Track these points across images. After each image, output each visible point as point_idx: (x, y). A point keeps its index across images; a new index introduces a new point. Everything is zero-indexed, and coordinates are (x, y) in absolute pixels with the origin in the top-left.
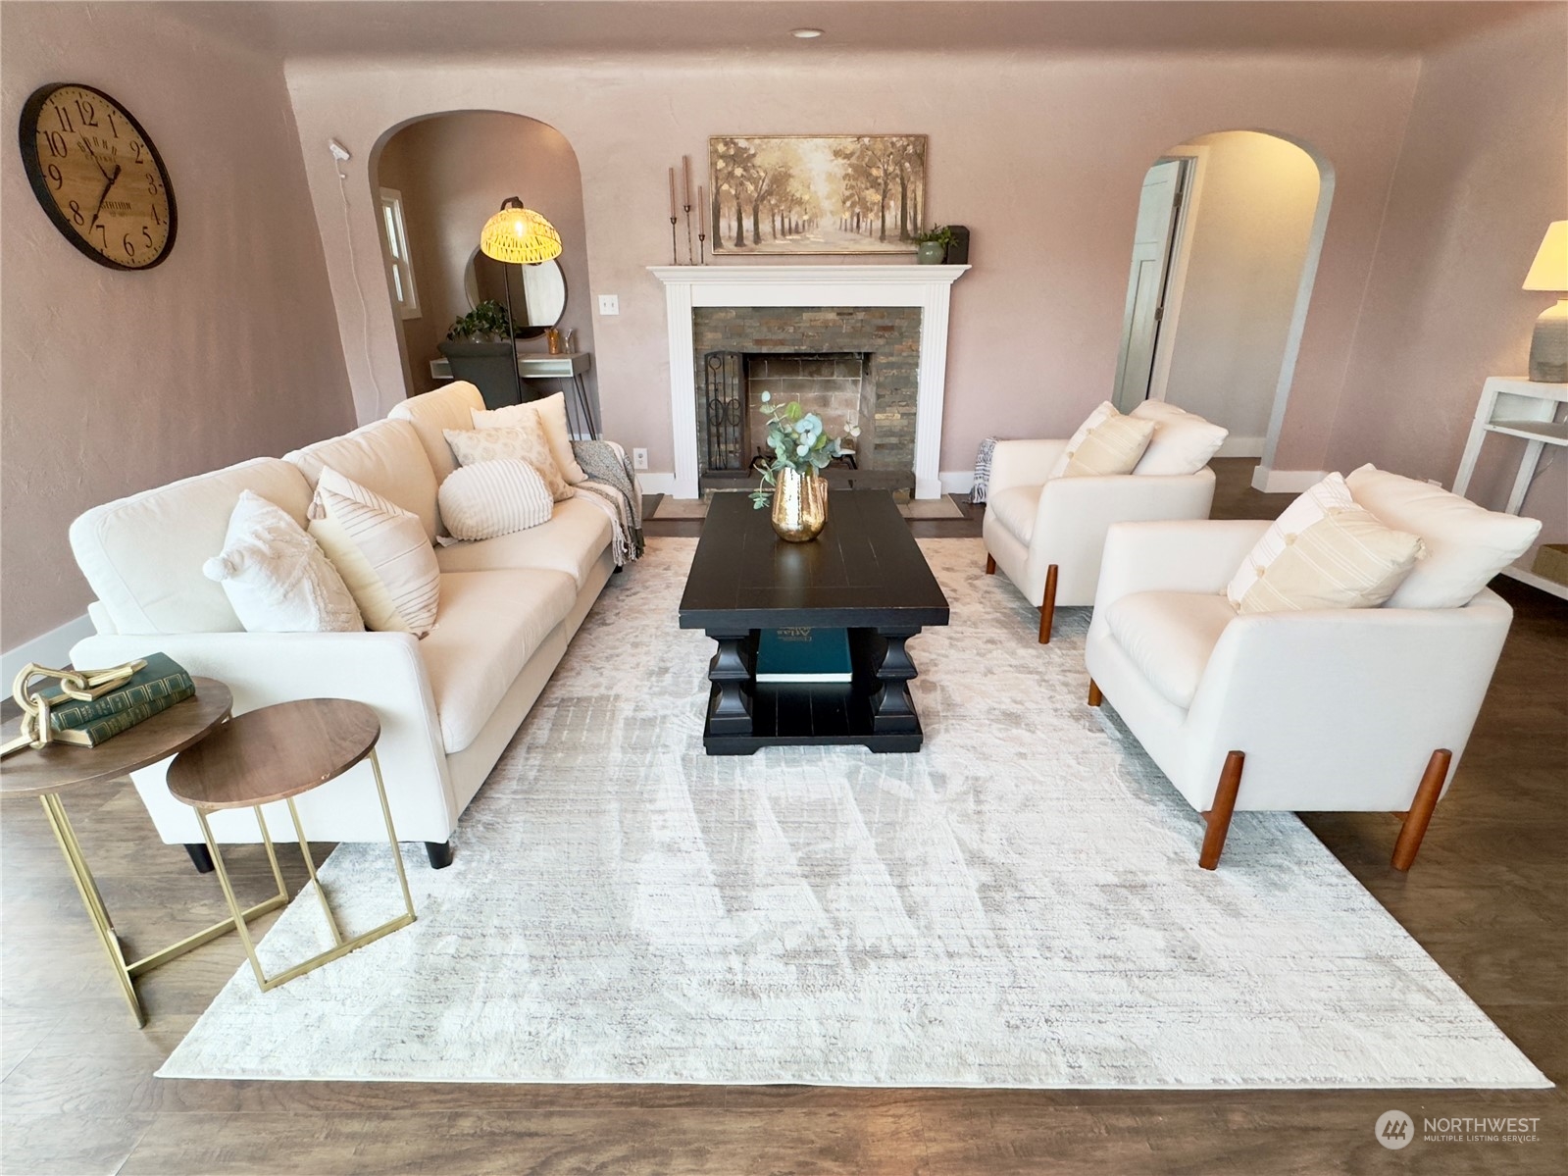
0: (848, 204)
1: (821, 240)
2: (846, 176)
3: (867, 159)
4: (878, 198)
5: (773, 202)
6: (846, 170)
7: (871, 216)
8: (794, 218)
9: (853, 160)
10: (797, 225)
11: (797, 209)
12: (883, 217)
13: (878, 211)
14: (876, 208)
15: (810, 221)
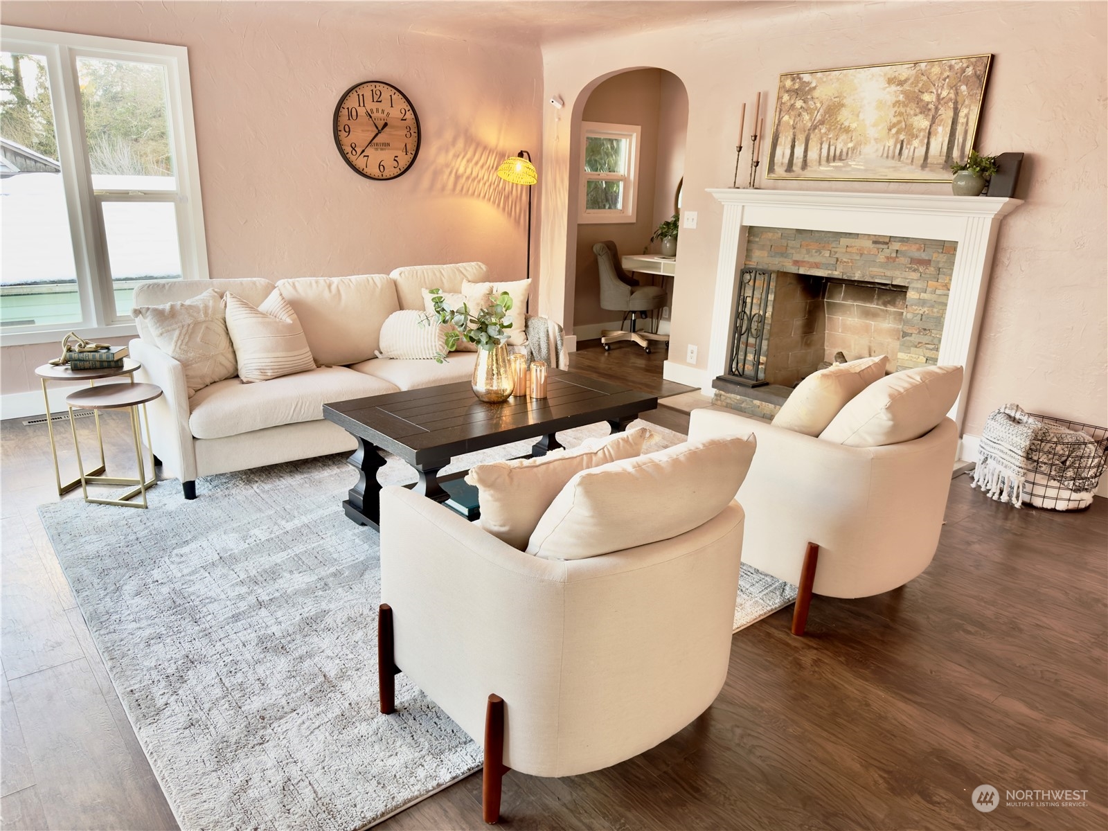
0: (894, 131)
1: (862, 167)
2: (897, 103)
3: (920, 85)
4: (925, 124)
5: (823, 131)
6: (897, 97)
7: (916, 143)
8: (840, 145)
9: (907, 87)
10: (841, 152)
11: (843, 137)
12: (928, 144)
13: (924, 137)
14: (922, 134)
15: (853, 149)
